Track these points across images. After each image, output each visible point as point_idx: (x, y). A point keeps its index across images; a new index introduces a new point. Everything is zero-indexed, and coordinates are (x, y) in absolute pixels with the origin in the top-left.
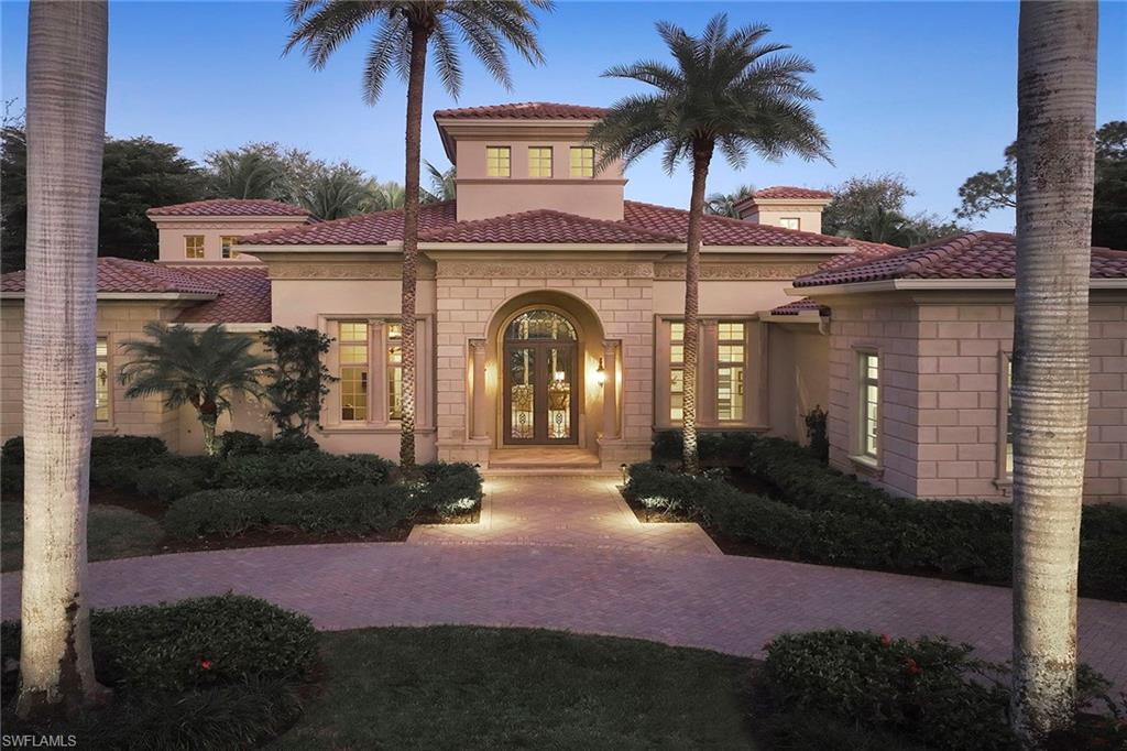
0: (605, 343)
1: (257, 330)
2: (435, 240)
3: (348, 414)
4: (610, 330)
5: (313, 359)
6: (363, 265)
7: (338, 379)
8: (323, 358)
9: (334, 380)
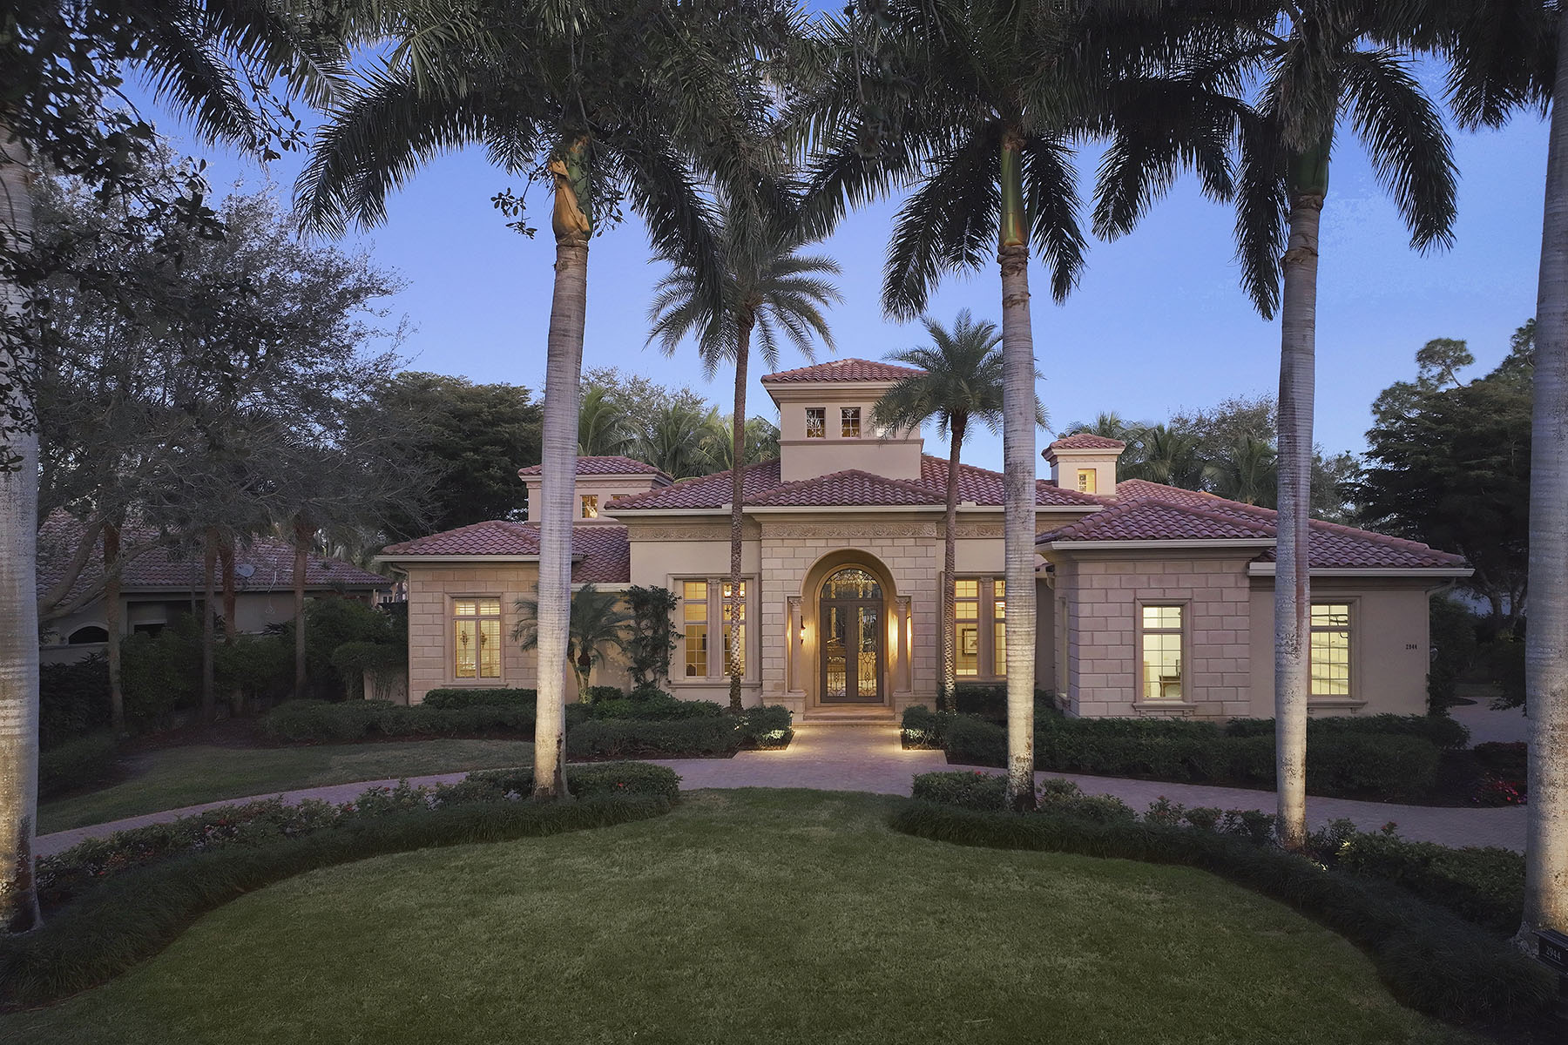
0: (897, 600)
1: (619, 590)
2: (759, 504)
3: (691, 671)
4: (902, 586)
5: (664, 615)
6: (703, 527)
7: (683, 636)
8: (671, 616)
9: (680, 636)
